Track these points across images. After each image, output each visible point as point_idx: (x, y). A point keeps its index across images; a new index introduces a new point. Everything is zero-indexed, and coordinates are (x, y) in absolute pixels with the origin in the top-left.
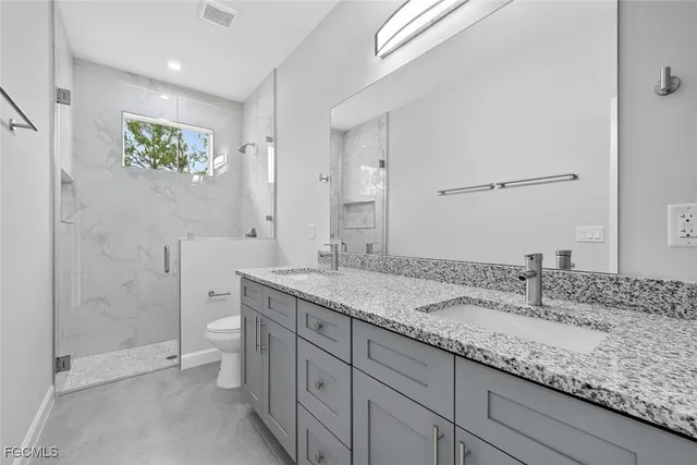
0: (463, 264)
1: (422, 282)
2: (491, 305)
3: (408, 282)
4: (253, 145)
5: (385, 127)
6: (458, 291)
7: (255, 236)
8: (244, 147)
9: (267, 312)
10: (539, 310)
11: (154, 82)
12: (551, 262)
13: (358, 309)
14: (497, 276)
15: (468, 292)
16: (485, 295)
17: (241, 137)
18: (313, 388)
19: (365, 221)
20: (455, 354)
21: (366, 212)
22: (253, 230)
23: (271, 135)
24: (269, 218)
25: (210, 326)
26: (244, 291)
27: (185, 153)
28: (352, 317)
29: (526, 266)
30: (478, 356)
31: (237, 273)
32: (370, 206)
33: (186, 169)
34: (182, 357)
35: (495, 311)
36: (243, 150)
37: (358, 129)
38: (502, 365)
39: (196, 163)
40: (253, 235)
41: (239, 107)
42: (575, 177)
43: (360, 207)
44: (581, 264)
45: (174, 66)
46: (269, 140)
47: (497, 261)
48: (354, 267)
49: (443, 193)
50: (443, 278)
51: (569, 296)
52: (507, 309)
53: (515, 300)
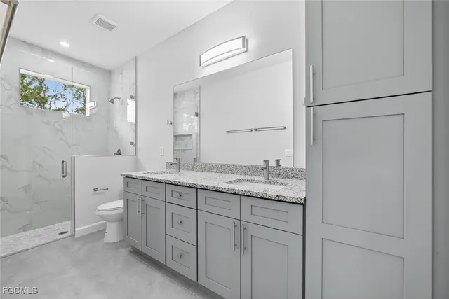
0: (241, 166)
1: (223, 175)
2: (252, 181)
3: (217, 175)
4: (119, 98)
5: (198, 94)
6: (239, 177)
7: (120, 154)
8: (113, 99)
9: (145, 193)
10: (268, 181)
11: (45, 51)
12: (273, 164)
13: (201, 184)
14: (254, 170)
15: (242, 177)
16: (249, 177)
17: (109, 92)
18: (176, 225)
19: (186, 146)
20: (240, 195)
21: (187, 140)
22: (119, 150)
23: (134, 95)
24: (132, 144)
25: (99, 207)
26: (127, 184)
27: (46, 94)
28: (197, 188)
29: (263, 165)
30: (248, 194)
31: (121, 175)
32: (189, 137)
33: (47, 106)
34: (76, 230)
35: (253, 183)
36: (112, 101)
37: (183, 93)
38: (255, 195)
39: (57, 101)
40: (119, 153)
41: (108, 73)
42: (285, 128)
43: (184, 138)
44: (284, 164)
45: (65, 44)
46: (132, 97)
47: (254, 164)
48: (188, 170)
49: (229, 132)
50: (232, 172)
51: (278, 176)
52: (257, 182)
53: (260, 178)
